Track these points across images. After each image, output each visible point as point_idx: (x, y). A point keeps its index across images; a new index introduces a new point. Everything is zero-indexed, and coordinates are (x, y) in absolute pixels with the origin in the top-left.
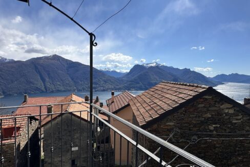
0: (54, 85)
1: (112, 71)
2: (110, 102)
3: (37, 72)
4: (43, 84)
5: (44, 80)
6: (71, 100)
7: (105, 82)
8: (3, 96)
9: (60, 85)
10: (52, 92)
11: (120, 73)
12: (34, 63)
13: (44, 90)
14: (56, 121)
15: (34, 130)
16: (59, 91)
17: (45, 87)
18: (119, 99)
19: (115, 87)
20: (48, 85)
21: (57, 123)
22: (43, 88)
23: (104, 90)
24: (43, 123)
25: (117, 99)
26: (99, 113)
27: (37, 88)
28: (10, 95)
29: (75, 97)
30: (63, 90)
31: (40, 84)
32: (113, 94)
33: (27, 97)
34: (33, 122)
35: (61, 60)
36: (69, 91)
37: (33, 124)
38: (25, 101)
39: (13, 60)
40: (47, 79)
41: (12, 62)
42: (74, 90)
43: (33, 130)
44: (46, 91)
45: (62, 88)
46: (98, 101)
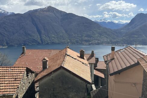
0: (49, 37)
1: (109, 22)
2: (109, 59)
3: (34, 24)
4: (39, 36)
5: (40, 33)
6: (66, 54)
7: (100, 34)
8: (7, 47)
9: (54, 38)
10: (48, 44)
11: (118, 25)
12: (31, 15)
13: (41, 42)
14: (52, 76)
15: (31, 83)
16: (53, 43)
17: (41, 40)
18: (121, 55)
19: (111, 41)
20: (44, 37)
21: (52, 79)
22: (39, 41)
23: (98, 44)
24: (39, 77)
25: (118, 56)
27: (34, 40)
28: (12, 46)
29: (69, 51)
30: (57, 42)
31: (37, 37)
32: (113, 49)
33: (25, 49)
34: (30, 74)
35: (55, 12)
36: (63, 43)
37: (29, 77)
38: (23, 53)
39: (13, 13)
40: (43, 32)
41: (13, 15)
42: (68, 43)
43: (29, 83)
44: (42, 43)
45: (56, 41)
46: (93, 56)
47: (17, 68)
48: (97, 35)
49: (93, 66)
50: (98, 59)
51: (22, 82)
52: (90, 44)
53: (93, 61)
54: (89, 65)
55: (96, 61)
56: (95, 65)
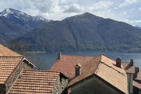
0: (84, 43)
3: (70, 31)
4: (75, 43)
5: (75, 39)
6: (100, 61)
8: (45, 52)
9: (90, 44)
10: (83, 50)
12: (69, 22)
13: (76, 49)
14: (84, 83)
15: (64, 88)
16: (89, 50)
17: (77, 46)
20: (79, 43)
21: (84, 86)
22: (75, 47)
24: (71, 83)
26: (134, 80)
27: (70, 46)
28: (49, 51)
29: (104, 59)
30: (93, 48)
31: (72, 43)
33: (61, 54)
34: (63, 80)
35: (92, 18)
36: (98, 50)
37: (62, 82)
38: (58, 58)
39: (52, 20)
40: (79, 38)
41: (52, 22)
42: (104, 50)
43: (62, 88)
44: (78, 49)
45: (92, 47)
46: (133, 65)
47: (52, 73)
48: (138, 42)
49: (132, 76)
50: (138, 68)
51: (55, 87)
52: (129, 52)
53: (132, 70)
54: (126, 75)
55: (136, 71)
56: (135, 76)
